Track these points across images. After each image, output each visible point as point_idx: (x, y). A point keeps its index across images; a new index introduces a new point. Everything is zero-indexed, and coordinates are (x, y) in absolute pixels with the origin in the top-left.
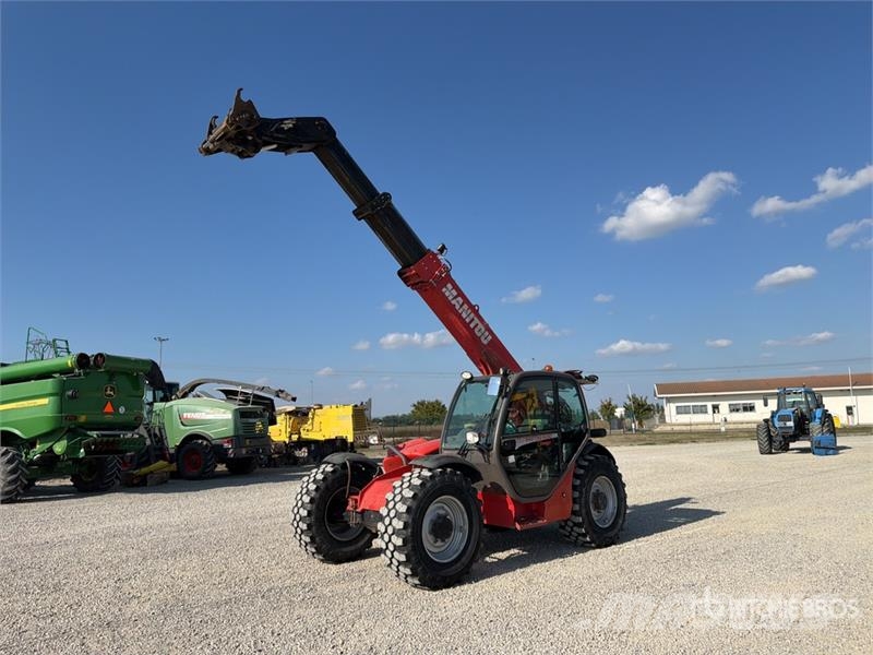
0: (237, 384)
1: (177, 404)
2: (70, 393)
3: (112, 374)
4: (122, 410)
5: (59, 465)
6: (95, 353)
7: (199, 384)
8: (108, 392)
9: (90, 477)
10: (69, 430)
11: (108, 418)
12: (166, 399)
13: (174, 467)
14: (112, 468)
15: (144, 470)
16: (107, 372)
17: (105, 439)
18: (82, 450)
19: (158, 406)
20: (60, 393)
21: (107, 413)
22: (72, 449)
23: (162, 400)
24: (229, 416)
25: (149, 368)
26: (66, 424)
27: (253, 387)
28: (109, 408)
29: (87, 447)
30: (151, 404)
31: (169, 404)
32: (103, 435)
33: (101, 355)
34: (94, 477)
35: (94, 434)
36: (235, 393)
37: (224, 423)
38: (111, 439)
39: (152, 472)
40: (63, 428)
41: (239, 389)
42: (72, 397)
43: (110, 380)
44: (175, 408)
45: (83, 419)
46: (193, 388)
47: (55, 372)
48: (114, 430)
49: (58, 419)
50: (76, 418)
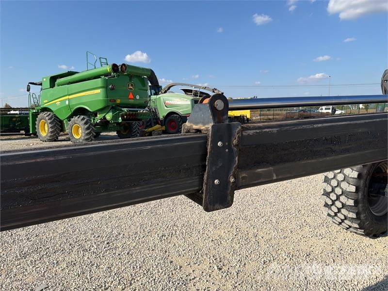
0: (192, 86)
1: (162, 96)
2: (110, 86)
3: (131, 76)
4: (138, 97)
5: (110, 126)
6: (121, 64)
7: (173, 86)
8: (130, 87)
9: (125, 131)
10: (113, 108)
11: (131, 101)
12: (156, 94)
13: (164, 128)
14: (135, 128)
15: (150, 129)
16: (128, 75)
17: (131, 112)
18: (120, 118)
19: (153, 97)
20: (105, 87)
21: (130, 99)
22: (115, 117)
23: (154, 94)
24: (189, 102)
25: (150, 73)
26: (110, 104)
27: (200, 87)
28: (131, 96)
29: (122, 116)
30: (150, 96)
31: (158, 96)
32: (130, 111)
33: (124, 65)
34: (127, 132)
35: (125, 110)
36: (191, 91)
37: (187, 106)
38: (134, 113)
39: (154, 130)
40: (109, 106)
41: (193, 89)
42: (112, 89)
43: (130, 80)
44: (162, 99)
45: (118, 101)
46: (169, 88)
47: (102, 75)
48: (135, 108)
49: (107, 101)
50: (115, 101)
